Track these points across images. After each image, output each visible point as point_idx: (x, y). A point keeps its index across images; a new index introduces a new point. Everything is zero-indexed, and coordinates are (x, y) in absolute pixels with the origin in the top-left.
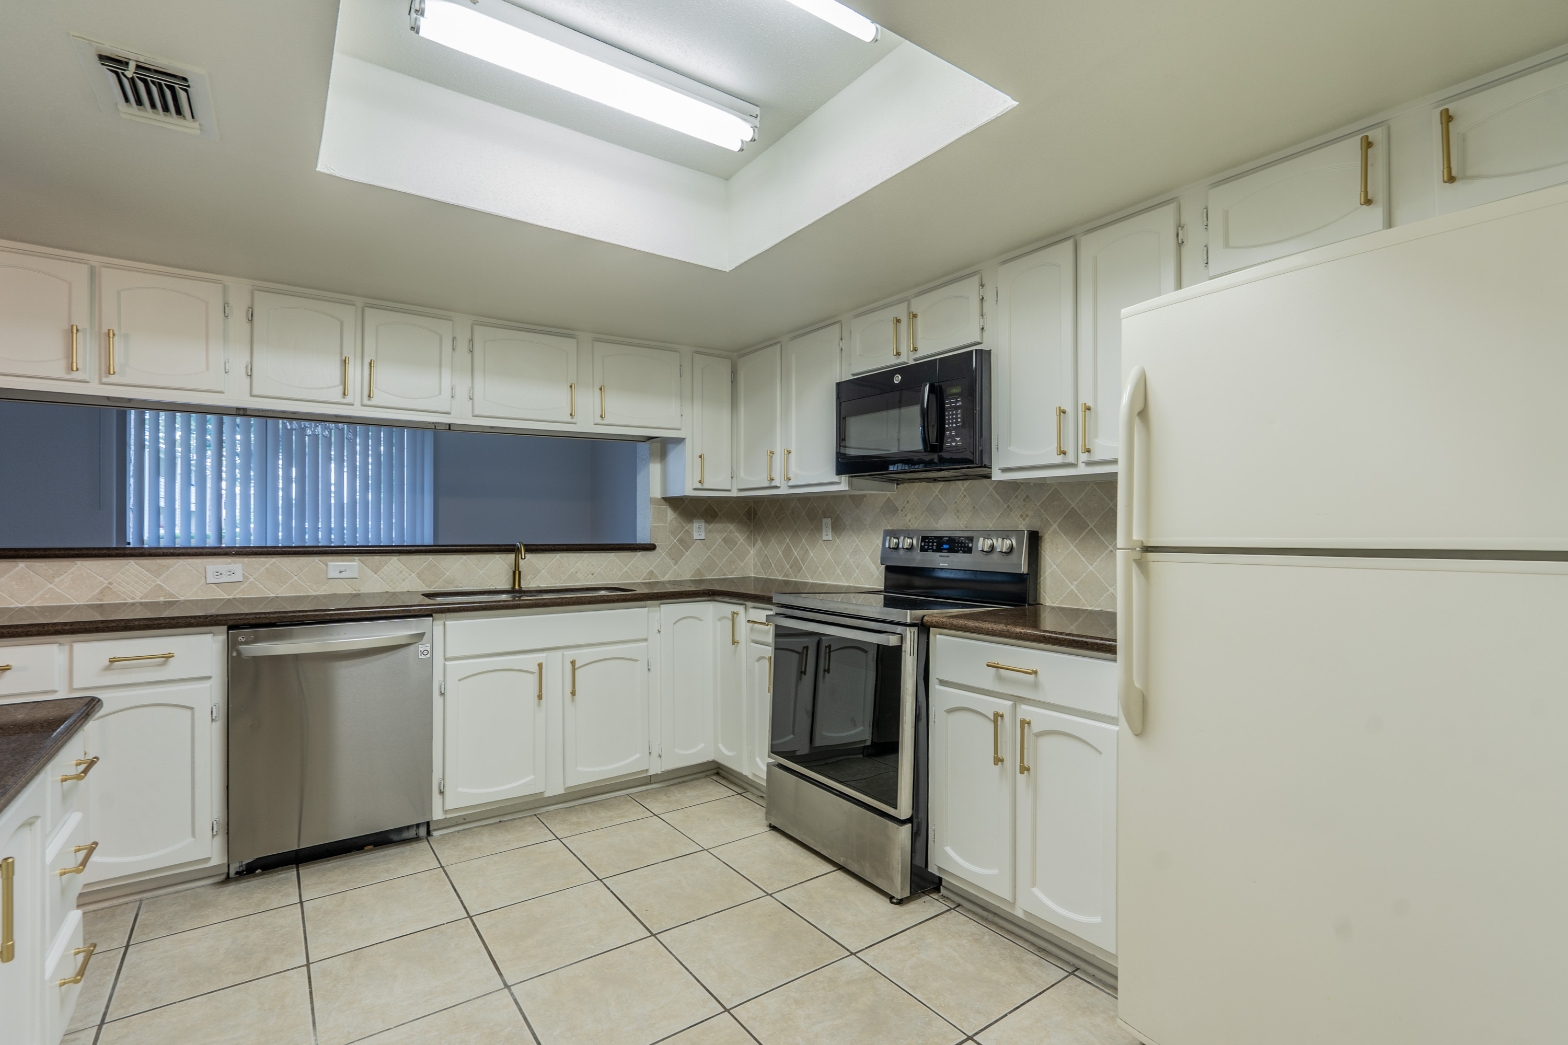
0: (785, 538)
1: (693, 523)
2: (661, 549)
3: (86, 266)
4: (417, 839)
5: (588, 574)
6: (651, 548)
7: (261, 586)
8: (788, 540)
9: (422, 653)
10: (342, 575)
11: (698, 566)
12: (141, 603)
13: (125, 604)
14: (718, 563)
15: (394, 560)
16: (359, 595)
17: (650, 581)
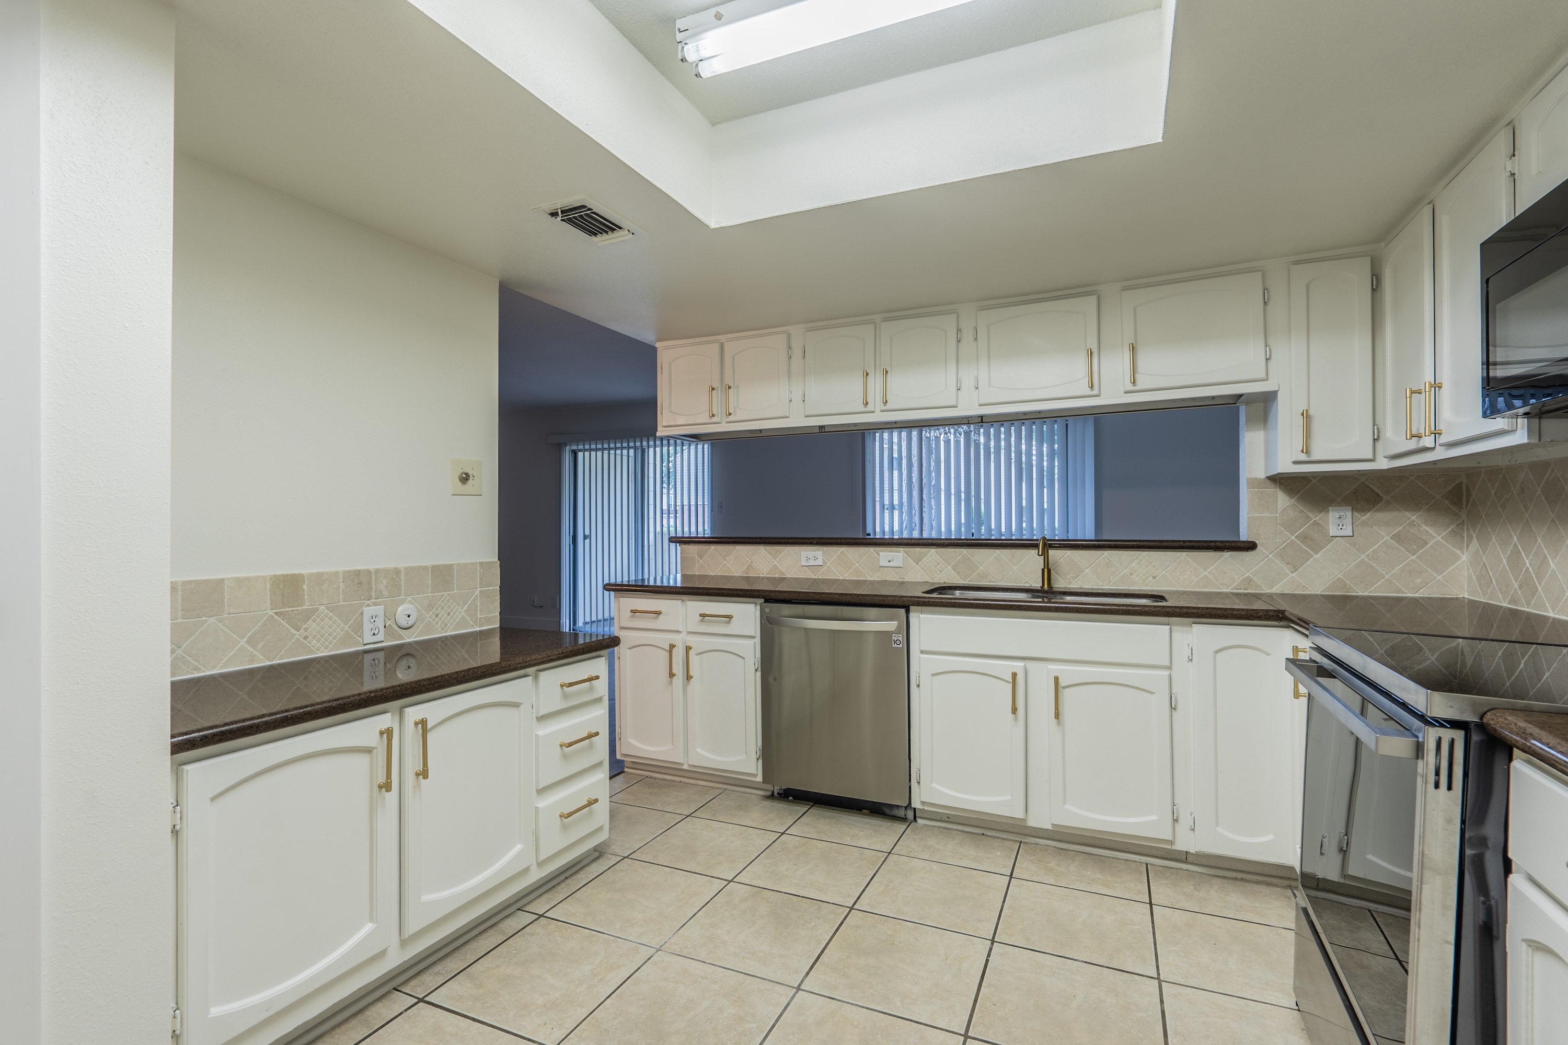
0: (1511, 536)
1: (1328, 511)
2: (1266, 549)
3: (717, 344)
4: (903, 819)
5: (1148, 578)
6: (1250, 546)
7: (834, 570)
8: (1515, 538)
9: (895, 642)
10: (891, 564)
11: (1340, 576)
12: (767, 578)
13: (759, 577)
14: (1384, 572)
15: (932, 551)
16: (903, 583)
17: (1246, 591)
